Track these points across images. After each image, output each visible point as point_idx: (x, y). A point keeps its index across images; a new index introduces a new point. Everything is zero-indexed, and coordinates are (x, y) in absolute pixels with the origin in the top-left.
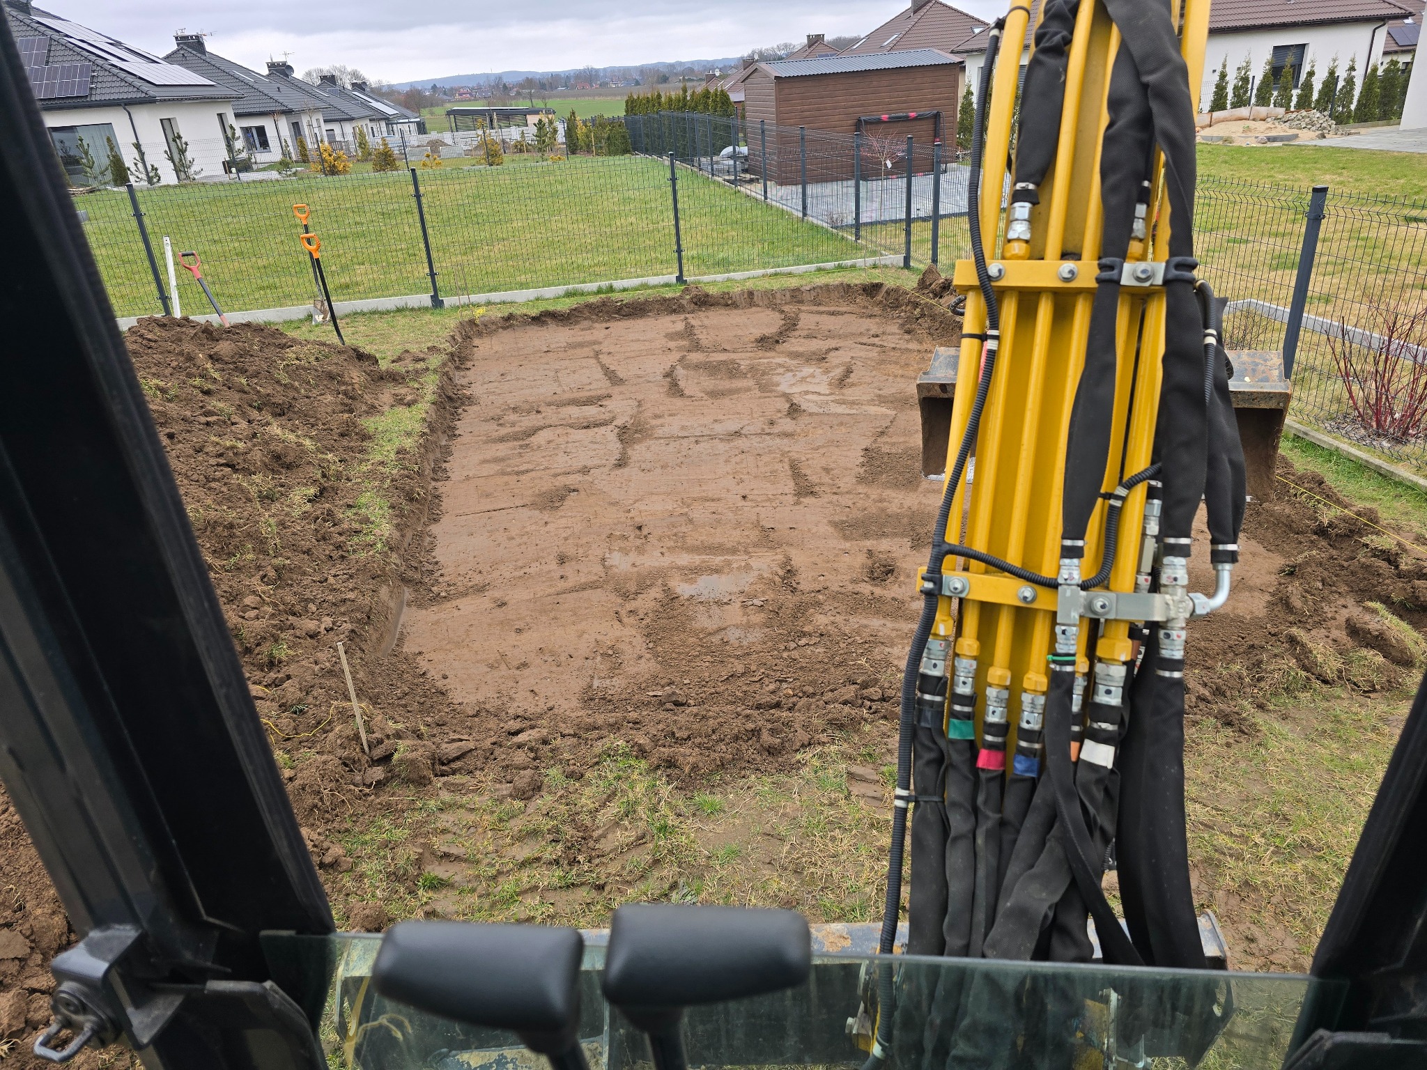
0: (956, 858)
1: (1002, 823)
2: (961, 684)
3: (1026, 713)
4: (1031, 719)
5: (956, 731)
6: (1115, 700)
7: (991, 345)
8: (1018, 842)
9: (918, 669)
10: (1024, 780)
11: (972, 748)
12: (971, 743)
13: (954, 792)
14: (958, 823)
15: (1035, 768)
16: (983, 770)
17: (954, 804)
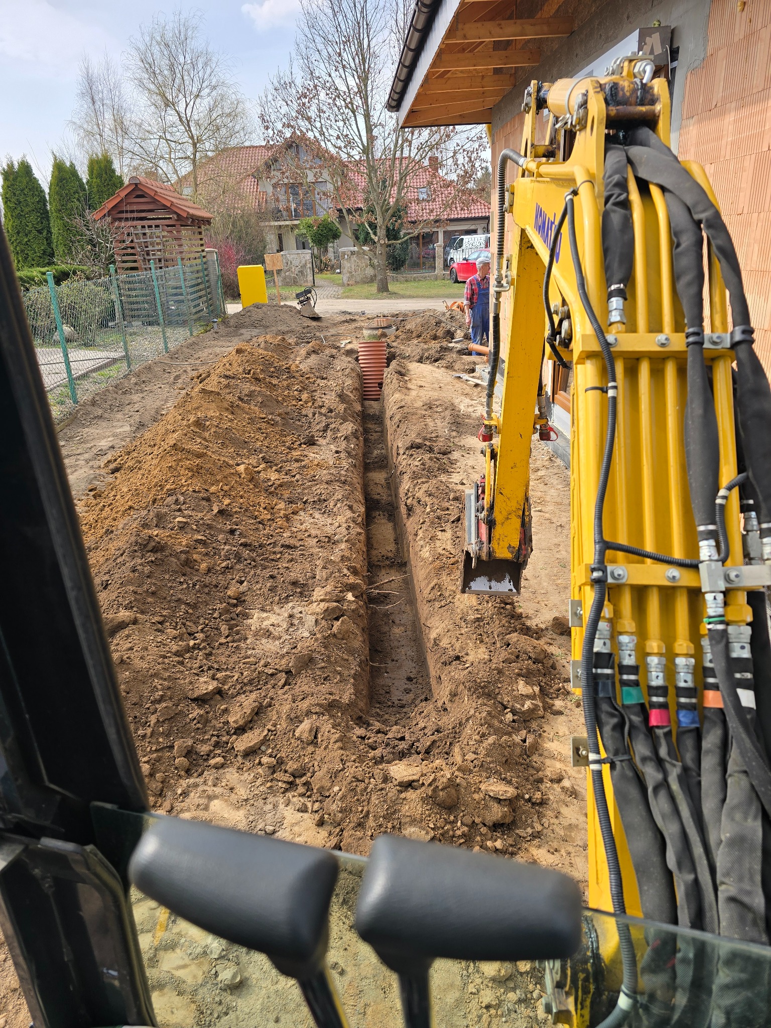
0: (659, 806)
1: (685, 769)
2: (627, 657)
3: (682, 674)
4: (685, 679)
5: (630, 697)
6: (746, 654)
7: (611, 393)
8: (703, 783)
9: (592, 649)
10: (690, 731)
11: (643, 710)
12: (642, 705)
13: (641, 749)
14: (651, 774)
15: (697, 719)
16: (658, 727)
17: (644, 760)
